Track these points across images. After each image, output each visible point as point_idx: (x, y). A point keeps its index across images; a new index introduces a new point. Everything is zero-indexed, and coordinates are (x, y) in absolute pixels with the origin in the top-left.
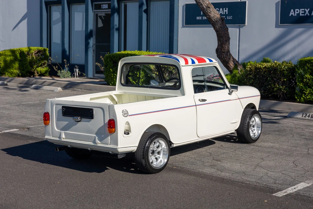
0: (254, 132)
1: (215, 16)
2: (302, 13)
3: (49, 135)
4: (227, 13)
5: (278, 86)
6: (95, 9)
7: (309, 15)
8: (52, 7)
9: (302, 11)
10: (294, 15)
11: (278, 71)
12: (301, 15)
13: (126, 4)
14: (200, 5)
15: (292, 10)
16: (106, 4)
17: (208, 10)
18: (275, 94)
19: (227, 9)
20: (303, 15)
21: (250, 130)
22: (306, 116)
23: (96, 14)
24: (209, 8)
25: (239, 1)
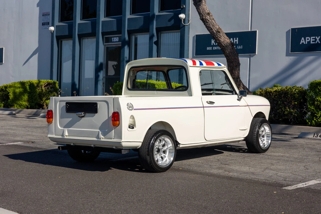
0: (264, 142)
1: (225, 41)
2: (313, 41)
3: (52, 134)
4: (237, 43)
5: (288, 110)
6: (106, 42)
7: (319, 42)
8: (63, 41)
9: (313, 39)
10: (305, 43)
11: (288, 94)
12: (312, 43)
13: (136, 37)
14: (210, 29)
15: (303, 38)
16: (117, 37)
17: (218, 34)
18: (286, 117)
19: (237, 38)
20: (314, 43)
21: (260, 140)
22: (317, 136)
23: (107, 47)
24: (219, 32)
25: (250, 30)
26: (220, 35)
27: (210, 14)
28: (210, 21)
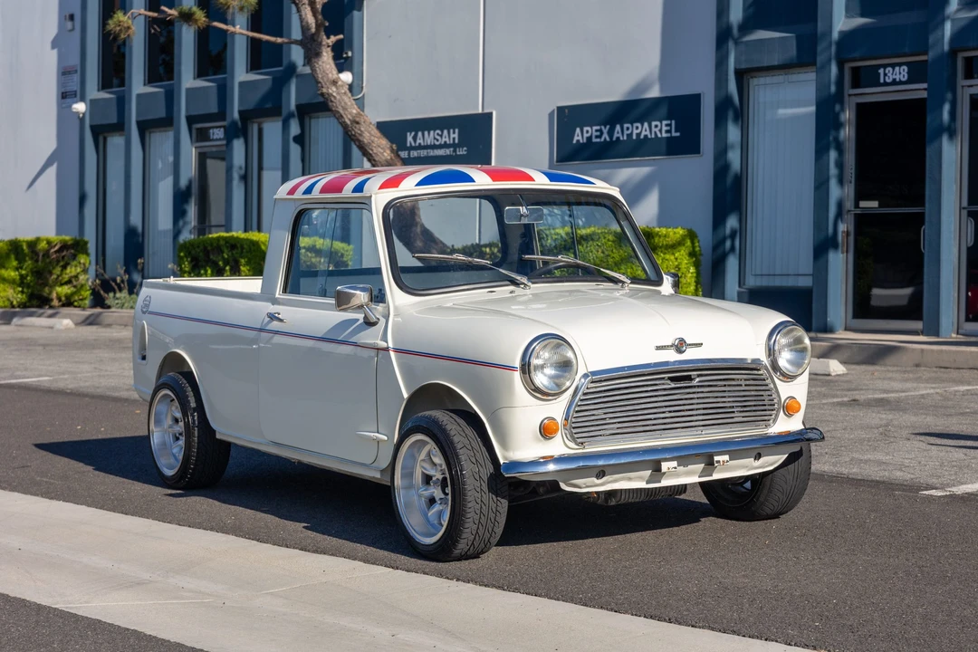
2: (597, 137)
4: (457, 141)
6: (197, 141)
7: (608, 139)
8: (107, 139)
9: (596, 131)
10: (582, 141)
12: (594, 140)
13: (261, 126)
15: (578, 130)
16: (220, 127)
17: (356, 128)
19: (457, 130)
20: (598, 140)
24: (358, 123)
25: (480, 111)
26: (360, 130)
27: (337, 83)
28: (338, 97)
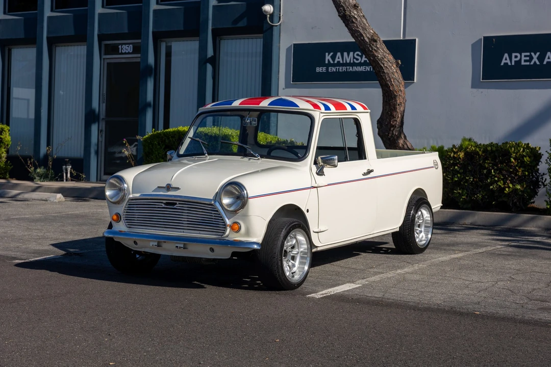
1: (385, 57)
2: (525, 61)
5: (511, 186)
6: (106, 54)
7: (538, 63)
8: (13, 50)
9: (525, 56)
10: (509, 64)
12: (523, 63)
13: (169, 44)
14: (358, 35)
15: (506, 55)
16: (129, 44)
17: (373, 45)
18: (505, 199)
20: (528, 63)
23: (108, 63)
24: (376, 41)
26: (376, 47)
27: (358, 7)
28: (358, 19)
